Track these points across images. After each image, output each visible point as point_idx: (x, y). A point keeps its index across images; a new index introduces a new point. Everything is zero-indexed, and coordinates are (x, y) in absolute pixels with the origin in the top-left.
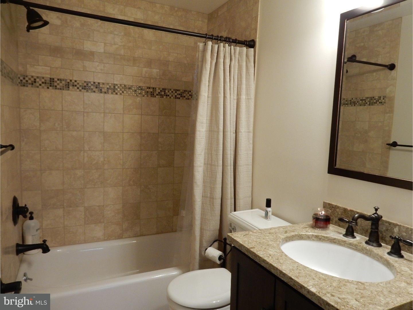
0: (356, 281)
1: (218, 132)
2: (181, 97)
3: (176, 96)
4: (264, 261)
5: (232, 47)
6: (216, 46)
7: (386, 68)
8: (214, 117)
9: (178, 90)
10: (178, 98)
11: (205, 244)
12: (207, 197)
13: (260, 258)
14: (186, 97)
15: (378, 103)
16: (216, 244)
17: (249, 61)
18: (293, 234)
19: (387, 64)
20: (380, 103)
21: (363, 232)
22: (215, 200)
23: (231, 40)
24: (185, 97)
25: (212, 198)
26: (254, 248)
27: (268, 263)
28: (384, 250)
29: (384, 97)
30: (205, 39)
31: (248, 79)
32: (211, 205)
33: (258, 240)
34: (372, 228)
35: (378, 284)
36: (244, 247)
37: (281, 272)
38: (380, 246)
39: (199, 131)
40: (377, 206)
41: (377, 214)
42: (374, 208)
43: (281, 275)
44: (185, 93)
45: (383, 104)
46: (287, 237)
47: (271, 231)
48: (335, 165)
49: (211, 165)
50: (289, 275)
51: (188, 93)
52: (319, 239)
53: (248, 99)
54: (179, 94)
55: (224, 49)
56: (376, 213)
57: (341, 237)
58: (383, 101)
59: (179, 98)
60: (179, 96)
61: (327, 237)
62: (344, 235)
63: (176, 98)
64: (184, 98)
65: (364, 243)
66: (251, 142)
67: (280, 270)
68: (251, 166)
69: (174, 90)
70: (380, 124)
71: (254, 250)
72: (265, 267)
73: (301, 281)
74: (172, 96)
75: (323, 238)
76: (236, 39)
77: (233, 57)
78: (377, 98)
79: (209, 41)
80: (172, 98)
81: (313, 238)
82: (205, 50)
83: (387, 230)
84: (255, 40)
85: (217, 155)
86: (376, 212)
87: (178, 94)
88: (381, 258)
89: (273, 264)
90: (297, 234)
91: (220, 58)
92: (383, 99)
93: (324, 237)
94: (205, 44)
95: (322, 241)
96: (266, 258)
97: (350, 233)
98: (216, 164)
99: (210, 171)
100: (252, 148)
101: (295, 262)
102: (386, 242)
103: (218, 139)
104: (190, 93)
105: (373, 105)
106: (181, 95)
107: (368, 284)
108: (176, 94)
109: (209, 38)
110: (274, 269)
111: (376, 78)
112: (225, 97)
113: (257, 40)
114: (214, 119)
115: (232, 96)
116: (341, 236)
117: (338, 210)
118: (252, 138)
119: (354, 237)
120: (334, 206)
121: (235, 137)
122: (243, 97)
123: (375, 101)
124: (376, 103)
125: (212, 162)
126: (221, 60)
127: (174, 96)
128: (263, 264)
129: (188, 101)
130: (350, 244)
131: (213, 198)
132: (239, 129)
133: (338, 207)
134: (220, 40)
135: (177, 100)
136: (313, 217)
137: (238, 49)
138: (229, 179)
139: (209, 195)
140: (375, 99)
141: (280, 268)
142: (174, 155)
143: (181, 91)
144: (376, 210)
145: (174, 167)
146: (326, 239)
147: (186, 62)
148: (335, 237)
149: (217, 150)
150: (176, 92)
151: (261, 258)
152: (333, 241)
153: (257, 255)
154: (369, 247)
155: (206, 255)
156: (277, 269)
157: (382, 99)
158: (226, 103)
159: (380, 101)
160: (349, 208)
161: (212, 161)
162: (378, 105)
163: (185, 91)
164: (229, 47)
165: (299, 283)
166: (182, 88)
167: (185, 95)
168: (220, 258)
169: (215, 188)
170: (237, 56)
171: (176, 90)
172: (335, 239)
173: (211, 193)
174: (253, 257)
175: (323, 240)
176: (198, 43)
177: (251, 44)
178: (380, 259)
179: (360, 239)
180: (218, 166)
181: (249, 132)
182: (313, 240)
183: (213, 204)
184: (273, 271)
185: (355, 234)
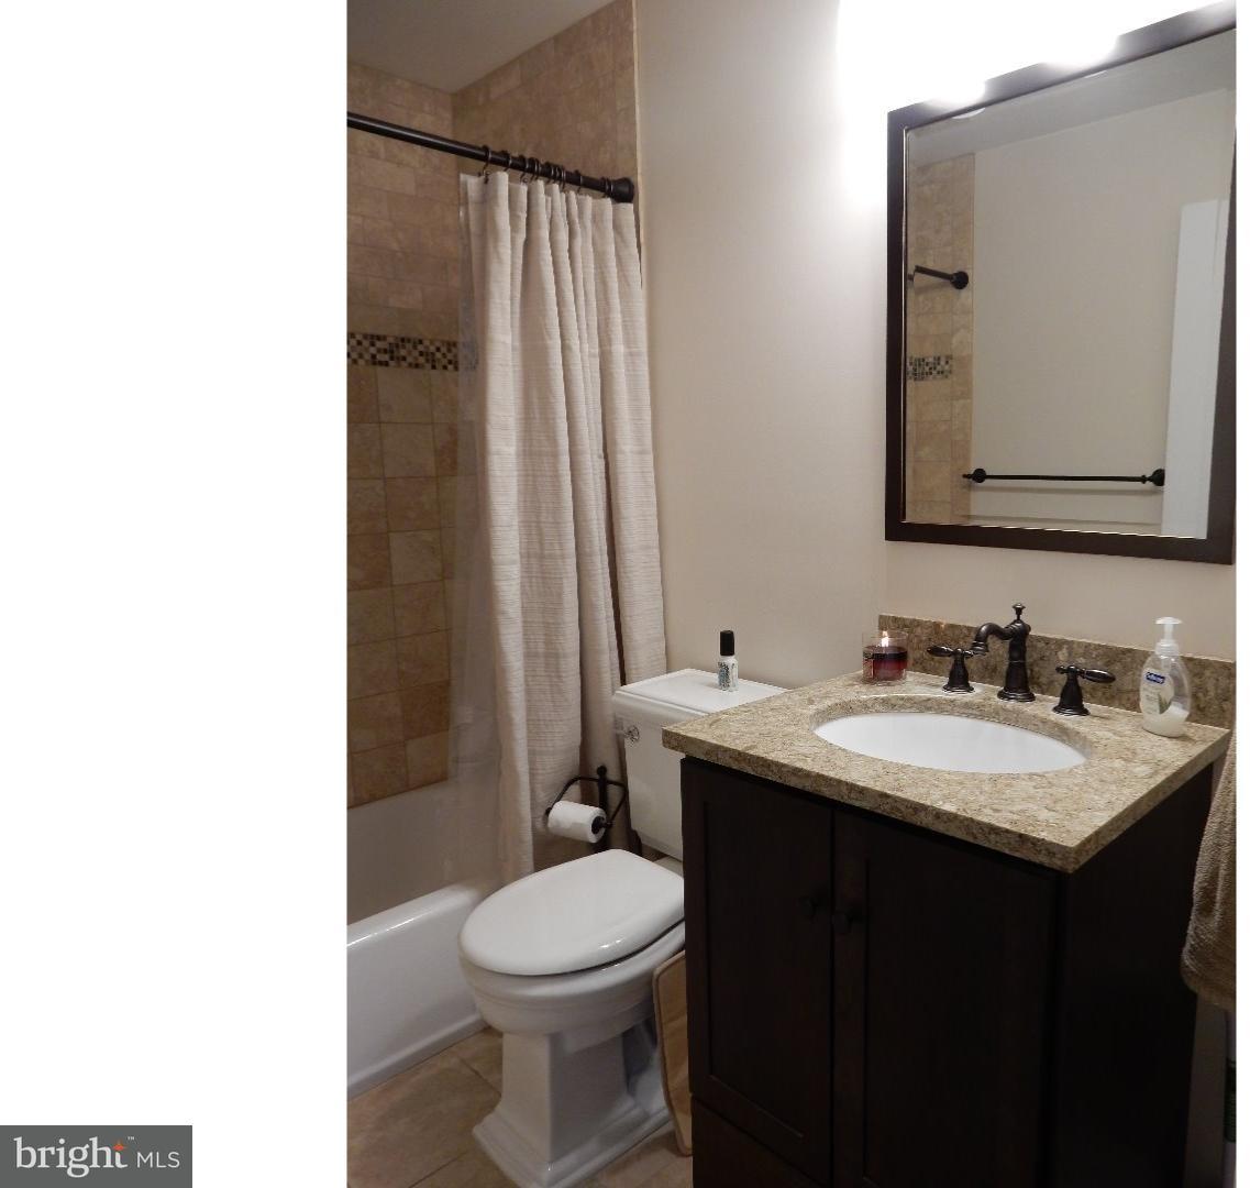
0: (1025, 774)
1: (555, 455)
2: (392, 358)
3: (374, 356)
4: (796, 772)
5: (573, 194)
6: (524, 189)
7: (948, 282)
8: (537, 411)
9: (379, 338)
10: (381, 363)
11: (542, 796)
12: (536, 655)
13: (780, 766)
14: (410, 359)
15: (934, 372)
16: (575, 789)
17: (624, 241)
18: (829, 702)
19: (950, 272)
20: (938, 373)
21: (988, 675)
22: (562, 662)
23: (564, 175)
24: (404, 359)
25: (553, 656)
26: (755, 747)
27: (808, 775)
28: (1045, 706)
29: (949, 358)
30: (484, 164)
31: (625, 295)
32: (549, 676)
33: (753, 729)
34: (1011, 658)
35: (1071, 770)
36: (727, 750)
37: (852, 787)
38: (1031, 698)
39: (498, 453)
40: (1019, 602)
41: (1022, 622)
42: (1014, 607)
43: (852, 795)
44: (404, 347)
45: (947, 377)
46: (818, 712)
47: (773, 705)
48: (904, 517)
49: (542, 557)
50: (877, 789)
51: (415, 347)
52: (890, 706)
53: (631, 354)
54: (385, 351)
55: (550, 199)
56: (1018, 620)
57: (940, 694)
58: (947, 367)
59: (386, 364)
60: (386, 357)
61: (910, 699)
62: (945, 688)
63: (374, 364)
64: (404, 364)
65: (996, 697)
66: (651, 480)
67: (847, 784)
68: (656, 551)
69: (365, 337)
70: (943, 428)
71: (759, 752)
72: (800, 787)
73: (910, 794)
74: (361, 356)
75: (901, 702)
76: (577, 172)
77: (578, 228)
78: (931, 360)
79: (498, 170)
80: (361, 362)
81: (877, 707)
82: (487, 199)
83: (1042, 659)
84: (633, 180)
85: (557, 524)
86: (1019, 617)
87: (379, 351)
88: (1044, 722)
89: (825, 773)
90: (838, 701)
91: (539, 228)
92: (947, 362)
93: (902, 699)
94: (486, 181)
95: (899, 712)
96: (799, 765)
97: (959, 680)
98: (558, 552)
99: (539, 575)
100: (654, 499)
101: (874, 760)
102: (1040, 687)
103: (556, 476)
104: (420, 348)
105: (923, 379)
106: (392, 352)
107: (1051, 775)
108: (373, 350)
109: (494, 161)
110: (831, 785)
111: (926, 309)
112: (565, 348)
113: (639, 179)
114: (537, 416)
115: (586, 346)
116: (940, 690)
117: (919, 630)
118: (652, 469)
119: (970, 689)
120: (908, 623)
121: (603, 467)
122: (619, 349)
123: (927, 369)
124: (931, 373)
125: (542, 549)
126: (545, 233)
127: (367, 357)
128: (793, 782)
129: (415, 371)
130: (967, 705)
131: (557, 656)
132: (615, 443)
133: (918, 623)
134: (531, 171)
135: (379, 369)
136: (865, 654)
137: (589, 201)
138: (601, 594)
139: (541, 649)
140: (927, 364)
141: (844, 777)
142: (388, 547)
143: (391, 340)
144: (1019, 611)
145: (392, 586)
146: (908, 705)
147: (395, 246)
148: (928, 695)
149: (557, 510)
150: (373, 345)
151: (784, 765)
152: (925, 706)
153: (772, 761)
154: (1011, 704)
155: (549, 825)
156: (839, 782)
157: (942, 363)
158: (572, 367)
159: (939, 368)
160: (945, 621)
161: (541, 543)
162: (934, 378)
163: (403, 340)
164: (564, 195)
165: (909, 801)
166: (394, 331)
167: (403, 352)
168: (597, 825)
169: (559, 624)
170: (589, 224)
171: (372, 336)
172: (929, 699)
173: (548, 643)
174: (760, 769)
175: (901, 707)
176: (462, 177)
177: (621, 191)
178: (1041, 725)
179: (981, 691)
180: (563, 557)
181: (642, 453)
182: (877, 711)
183: (558, 672)
184: (826, 792)
185: (971, 683)
